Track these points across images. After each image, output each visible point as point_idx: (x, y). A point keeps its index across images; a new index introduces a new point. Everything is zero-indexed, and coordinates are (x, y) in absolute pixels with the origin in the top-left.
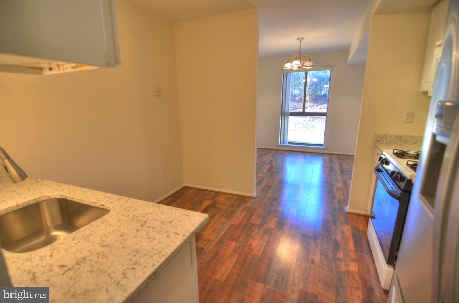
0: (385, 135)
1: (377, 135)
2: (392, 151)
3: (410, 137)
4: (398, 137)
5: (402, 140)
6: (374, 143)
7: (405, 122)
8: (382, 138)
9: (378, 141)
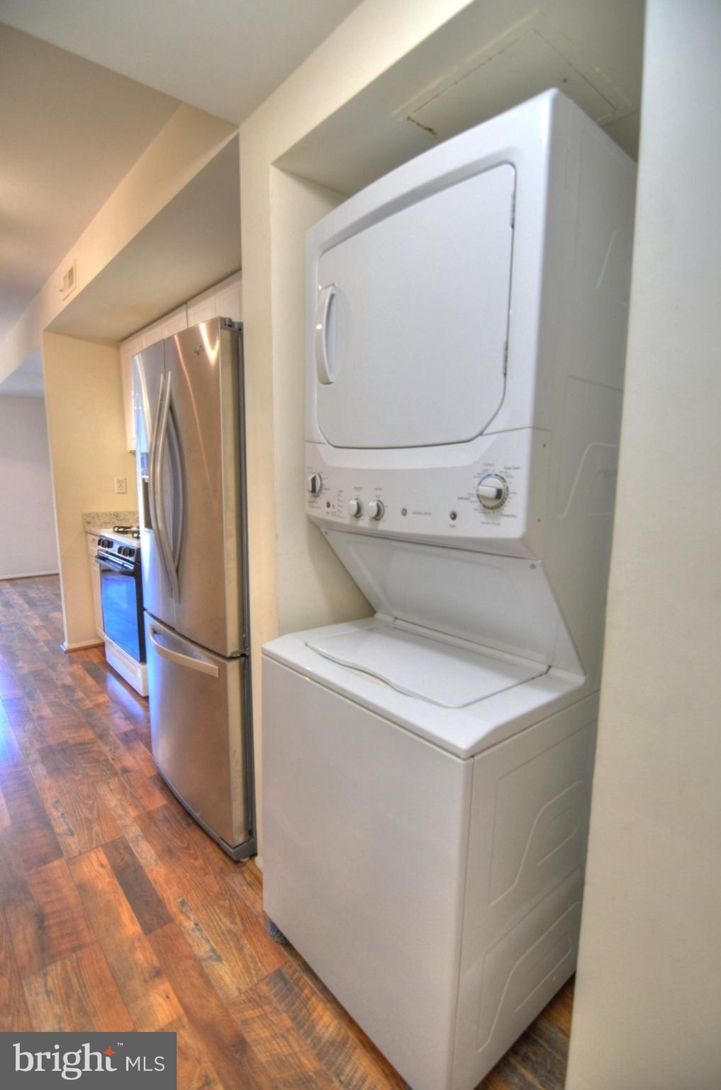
0: (97, 514)
1: (86, 514)
2: (112, 530)
3: (129, 513)
4: (114, 515)
5: (121, 518)
6: (84, 527)
7: (118, 493)
8: (93, 518)
9: (89, 523)
